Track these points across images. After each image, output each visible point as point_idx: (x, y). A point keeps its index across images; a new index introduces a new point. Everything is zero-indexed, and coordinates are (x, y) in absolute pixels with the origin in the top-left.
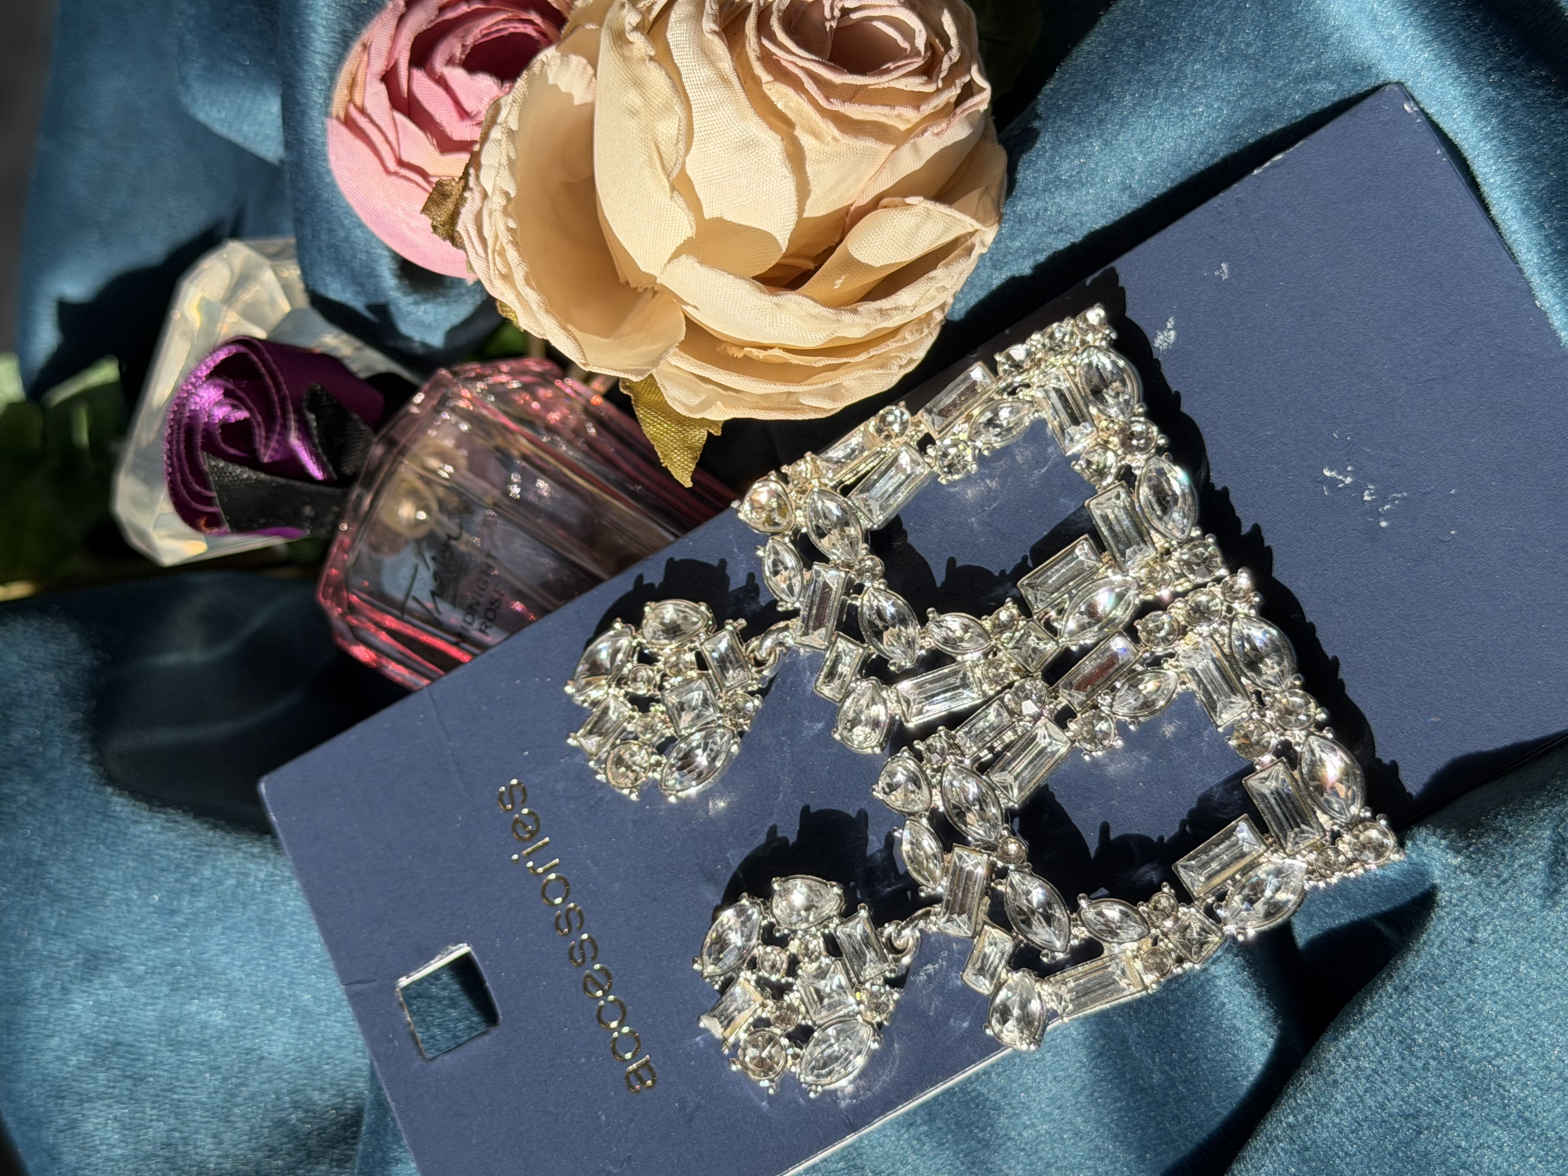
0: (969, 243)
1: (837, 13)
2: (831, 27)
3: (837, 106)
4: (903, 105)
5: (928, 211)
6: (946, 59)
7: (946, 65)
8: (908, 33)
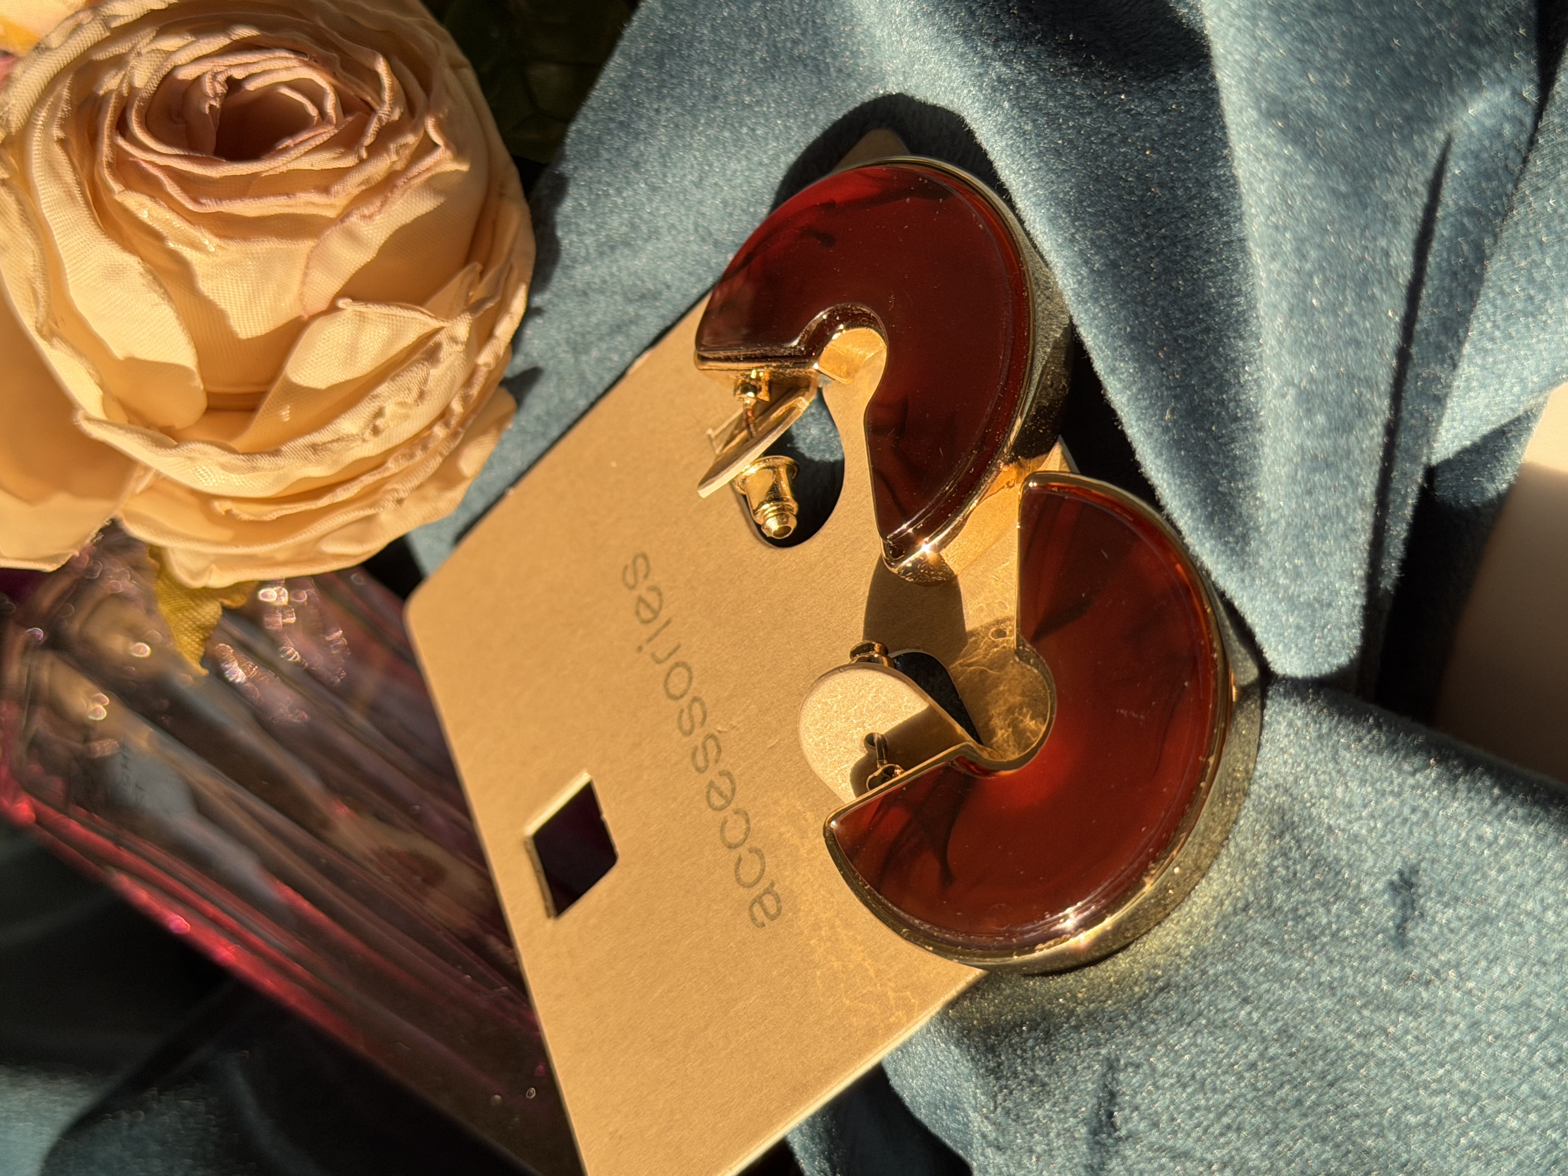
0: (431, 343)
1: (220, 89)
2: (211, 107)
3: (211, 207)
4: (305, 190)
5: (362, 317)
6: (375, 120)
7: (373, 127)
8: (316, 96)
